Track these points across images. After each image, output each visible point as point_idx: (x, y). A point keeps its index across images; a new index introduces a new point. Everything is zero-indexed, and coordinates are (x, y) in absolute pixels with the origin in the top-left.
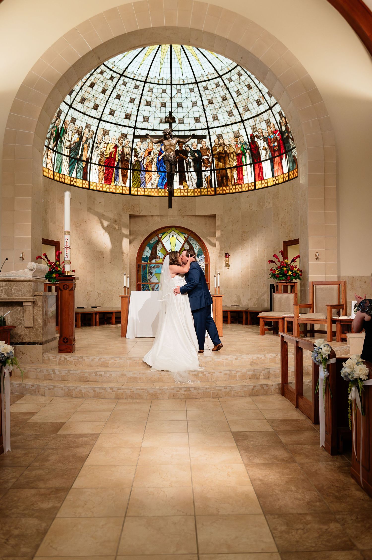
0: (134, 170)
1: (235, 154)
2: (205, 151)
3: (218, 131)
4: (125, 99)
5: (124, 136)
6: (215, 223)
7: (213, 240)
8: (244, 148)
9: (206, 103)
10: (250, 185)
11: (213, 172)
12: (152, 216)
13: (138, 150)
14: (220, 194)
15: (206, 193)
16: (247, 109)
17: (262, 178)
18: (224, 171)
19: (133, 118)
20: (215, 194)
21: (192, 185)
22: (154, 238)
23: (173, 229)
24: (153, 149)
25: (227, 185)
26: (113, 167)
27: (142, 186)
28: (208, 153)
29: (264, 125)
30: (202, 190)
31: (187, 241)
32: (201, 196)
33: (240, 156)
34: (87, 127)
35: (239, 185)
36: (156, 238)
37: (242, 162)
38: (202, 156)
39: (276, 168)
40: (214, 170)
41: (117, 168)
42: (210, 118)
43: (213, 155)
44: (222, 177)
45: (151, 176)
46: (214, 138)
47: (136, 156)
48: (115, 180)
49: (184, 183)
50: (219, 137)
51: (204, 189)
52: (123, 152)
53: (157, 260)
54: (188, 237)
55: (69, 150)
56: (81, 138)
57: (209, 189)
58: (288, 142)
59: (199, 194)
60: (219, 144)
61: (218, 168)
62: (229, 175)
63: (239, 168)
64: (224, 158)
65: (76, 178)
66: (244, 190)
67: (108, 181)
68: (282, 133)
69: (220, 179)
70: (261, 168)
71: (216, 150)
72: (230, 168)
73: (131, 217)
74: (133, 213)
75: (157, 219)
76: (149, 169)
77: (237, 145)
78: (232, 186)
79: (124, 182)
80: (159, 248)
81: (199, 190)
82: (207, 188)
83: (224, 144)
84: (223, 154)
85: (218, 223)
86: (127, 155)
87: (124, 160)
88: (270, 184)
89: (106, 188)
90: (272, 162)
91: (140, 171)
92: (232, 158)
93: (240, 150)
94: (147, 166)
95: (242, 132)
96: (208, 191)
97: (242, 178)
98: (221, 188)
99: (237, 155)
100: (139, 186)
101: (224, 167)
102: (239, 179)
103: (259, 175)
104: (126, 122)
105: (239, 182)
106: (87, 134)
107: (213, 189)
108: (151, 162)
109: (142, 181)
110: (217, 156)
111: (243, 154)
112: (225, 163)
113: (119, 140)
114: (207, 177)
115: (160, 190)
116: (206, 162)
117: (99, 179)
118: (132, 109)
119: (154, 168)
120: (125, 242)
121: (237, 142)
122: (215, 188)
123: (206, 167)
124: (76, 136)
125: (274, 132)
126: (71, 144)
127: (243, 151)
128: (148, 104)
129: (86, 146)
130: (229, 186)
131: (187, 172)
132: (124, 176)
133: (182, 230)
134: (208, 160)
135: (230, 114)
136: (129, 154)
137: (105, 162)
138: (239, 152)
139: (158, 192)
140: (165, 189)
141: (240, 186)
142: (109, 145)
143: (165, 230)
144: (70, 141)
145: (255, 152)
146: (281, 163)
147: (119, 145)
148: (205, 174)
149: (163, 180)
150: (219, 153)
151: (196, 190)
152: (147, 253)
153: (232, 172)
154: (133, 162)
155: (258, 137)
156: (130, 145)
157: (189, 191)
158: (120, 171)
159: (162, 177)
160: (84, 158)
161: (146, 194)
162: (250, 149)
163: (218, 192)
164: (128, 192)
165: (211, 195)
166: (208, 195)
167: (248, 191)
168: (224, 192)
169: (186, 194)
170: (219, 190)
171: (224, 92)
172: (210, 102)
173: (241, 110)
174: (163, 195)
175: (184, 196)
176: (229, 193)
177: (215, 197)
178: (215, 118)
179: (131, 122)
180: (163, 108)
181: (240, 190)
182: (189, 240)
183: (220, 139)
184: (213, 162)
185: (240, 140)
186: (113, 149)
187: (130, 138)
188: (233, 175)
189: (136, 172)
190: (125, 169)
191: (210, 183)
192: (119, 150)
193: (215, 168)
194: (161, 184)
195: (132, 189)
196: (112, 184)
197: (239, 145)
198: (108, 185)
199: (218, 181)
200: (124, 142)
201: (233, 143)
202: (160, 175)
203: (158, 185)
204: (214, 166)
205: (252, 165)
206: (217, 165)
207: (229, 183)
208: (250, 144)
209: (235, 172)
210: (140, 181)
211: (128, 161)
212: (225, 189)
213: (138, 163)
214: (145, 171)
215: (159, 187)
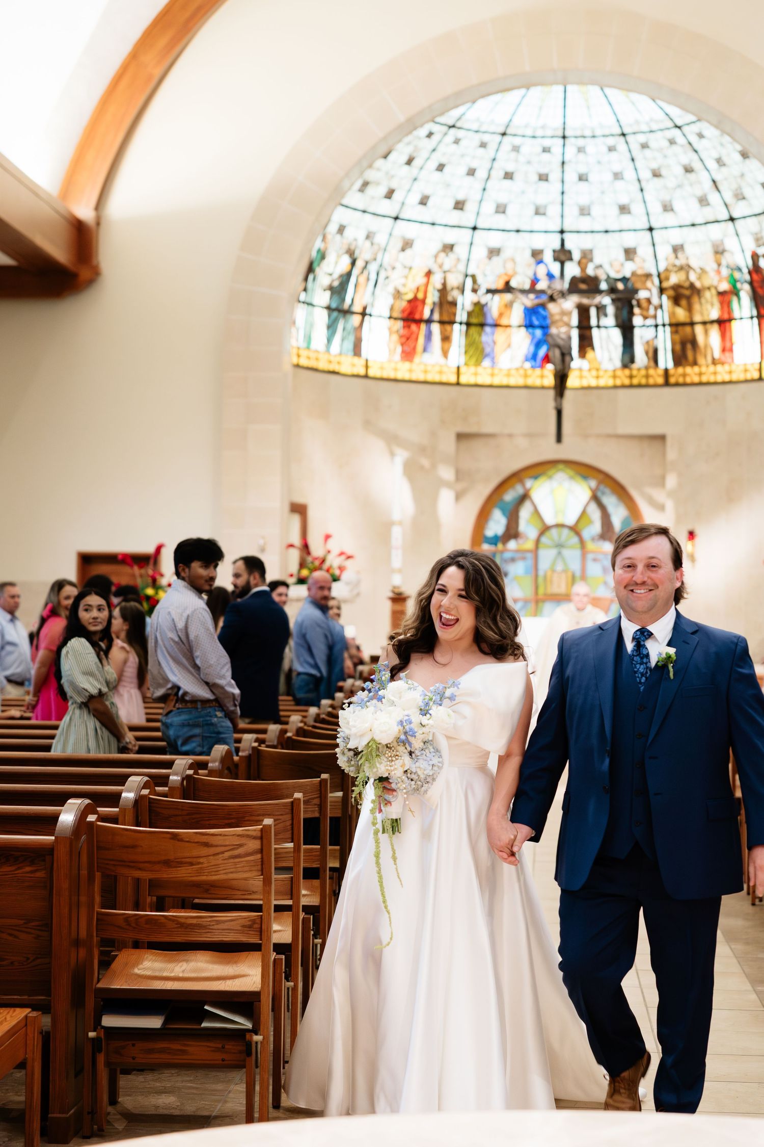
0: (468, 324)
1: (714, 292)
2: (643, 279)
3: (676, 237)
4: (455, 171)
5: (449, 248)
6: (664, 454)
7: (659, 495)
8: (736, 281)
9: (646, 175)
10: (749, 367)
11: (660, 328)
12: (510, 436)
13: (480, 280)
14: (677, 384)
15: (643, 381)
16: (739, 196)
18: (688, 329)
19: (470, 207)
20: (667, 383)
21: (611, 359)
22: (512, 486)
23: (561, 466)
24: (515, 273)
25: (695, 363)
26: (420, 321)
27: (486, 363)
28: (649, 284)
30: (635, 372)
31: (595, 498)
32: (631, 386)
33: (725, 298)
34: (368, 237)
35: (723, 363)
36: (519, 490)
37: (730, 311)
38: (636, 291)
40: (664, 325)
41: (429, 321)
42: (655, 208)
43: (662, 291)
44: (683, 344)
45: (509, 337)
46: (664, 252)
47: (475, 291)
48: (425, 350)
49: (591, 355)
50: (677, 249)
51: (639, 370)
52: (444, 285)
53: (520, 541)
54: (597, 488)
55: (328, 293)
56: (353, 263)
57: (651, 372)
59: (627, 382)
60: (675, 266)
61: (674, 321)
62: (700, 338)
63: (723, 323)
64: (688, 298)
65: (340, 354)
66: (735, 377)
67: (408, 355)
69: (678, 347)
71: (667, 279)
72: (704, 323)
73: (461, 437)
74: (466, 429)
75: (522, 442)
76: (504, 322)
77: (718, 272)
78: (707, 366)
79: (445, 353)
80: (525, 513)
81: (627, 372)
82: (647, 368)
83: (689, 266)
84: (687, 289)
85: (672, 453)
86: (452, 289)
87: (446, 304)
89: (404, 370)
91: (482, 325)
92: (707, 302)
93: (729, 282)
94: (501, 317)
95: (731, 244)
96: (647, 376)
97: (731, 350)
98: (680, 370)
99: (721, 294)
100: (478, 363)
101: (688, 320)
102: (724, 350)
104: (456, 217)
105: (723, 358)
106: (365, 254)
107: (660, 371)
108: (510, 307)
109: (488, 350)
110: (671, 293)
111: (735, 292)
112: (690, 309)
113: (436, 256)
114: (648, 343)
115: (530, 372)
116: (644, 304)
117: (390, 351)
118: (469, 189)
119: (517, 316)
120: (446, 497)
121: (719, 265)
122: (666, 369)
123: (645, 318)
124: (346, 261)
126: (333, 281)
127: (734, 286)
128: (508, 176)
129: (362, 279)
130: (700, 366)
131: (598, 327)
132: (446, 339)
133: (584, 470)
134: (649, 301)
135: (703, 201)
136: (458, 288)
137: (403, 311)
138: (724, 286)
139: (526, 376)
140: (542, 367)
141: (727, 367)
142: (414, 271)
143: (539, 469)
144: (331, 275)
145: (760, 292)
147: (435, 268)
148: (642, 334)
149: (538, 345)
150: (677, 288)
151: (619, 373)
152: (497, 524)
153: (706, 332)
154: (469, 307)
156: (461, 267)
157: (601, 373)
158: (436, 328)
159: (535, 341)
160: (357, 308)
161: (497, 381)
162: (751, 283)
163: (672, 380)
164: (453, 379)
165: (656, 386)
166: (647, 386)
167: (746, 381)
168: (688, 380)
169: (593, 383)
170: (677, 374)
171: (689, 158)
172: (656, 174)
173: (728, 196)
174: (538, 383)
175: (589, 388)
176: (701, 384)
177: (667, 391)
178: (667, 208)
179: (467, 217)
180: (543, 184)
181: (727, 378)
182: (599, 494)
183: (680, 255)
184: (661, 306)
185: (726, 259)
186: (421, 280)
187: (461, 251)
188: (711, 339)
189: (473, 330)
190: (447, 322)
191: (654, 356)
192: (436, 281)
193: (667, 321)
194: (534, 357)
195: (462, 370)
196: (417, 359)
197: (725, 272)
198: (407, 365)
199: (673, 351)
200: (448, 261)
201: (711, 266)
202: (533, 335)
203: (527, 360)
204: (663, 317)
205: (756, 320)
206: (672, 314)
207: (701, 360)
208: (750, 273)
209: (715, 333)
210: (483, 350)
211: (454, 304)
212: (691, 373)
213: (479, 307)
214: (496, 325)
215: (528, 365)
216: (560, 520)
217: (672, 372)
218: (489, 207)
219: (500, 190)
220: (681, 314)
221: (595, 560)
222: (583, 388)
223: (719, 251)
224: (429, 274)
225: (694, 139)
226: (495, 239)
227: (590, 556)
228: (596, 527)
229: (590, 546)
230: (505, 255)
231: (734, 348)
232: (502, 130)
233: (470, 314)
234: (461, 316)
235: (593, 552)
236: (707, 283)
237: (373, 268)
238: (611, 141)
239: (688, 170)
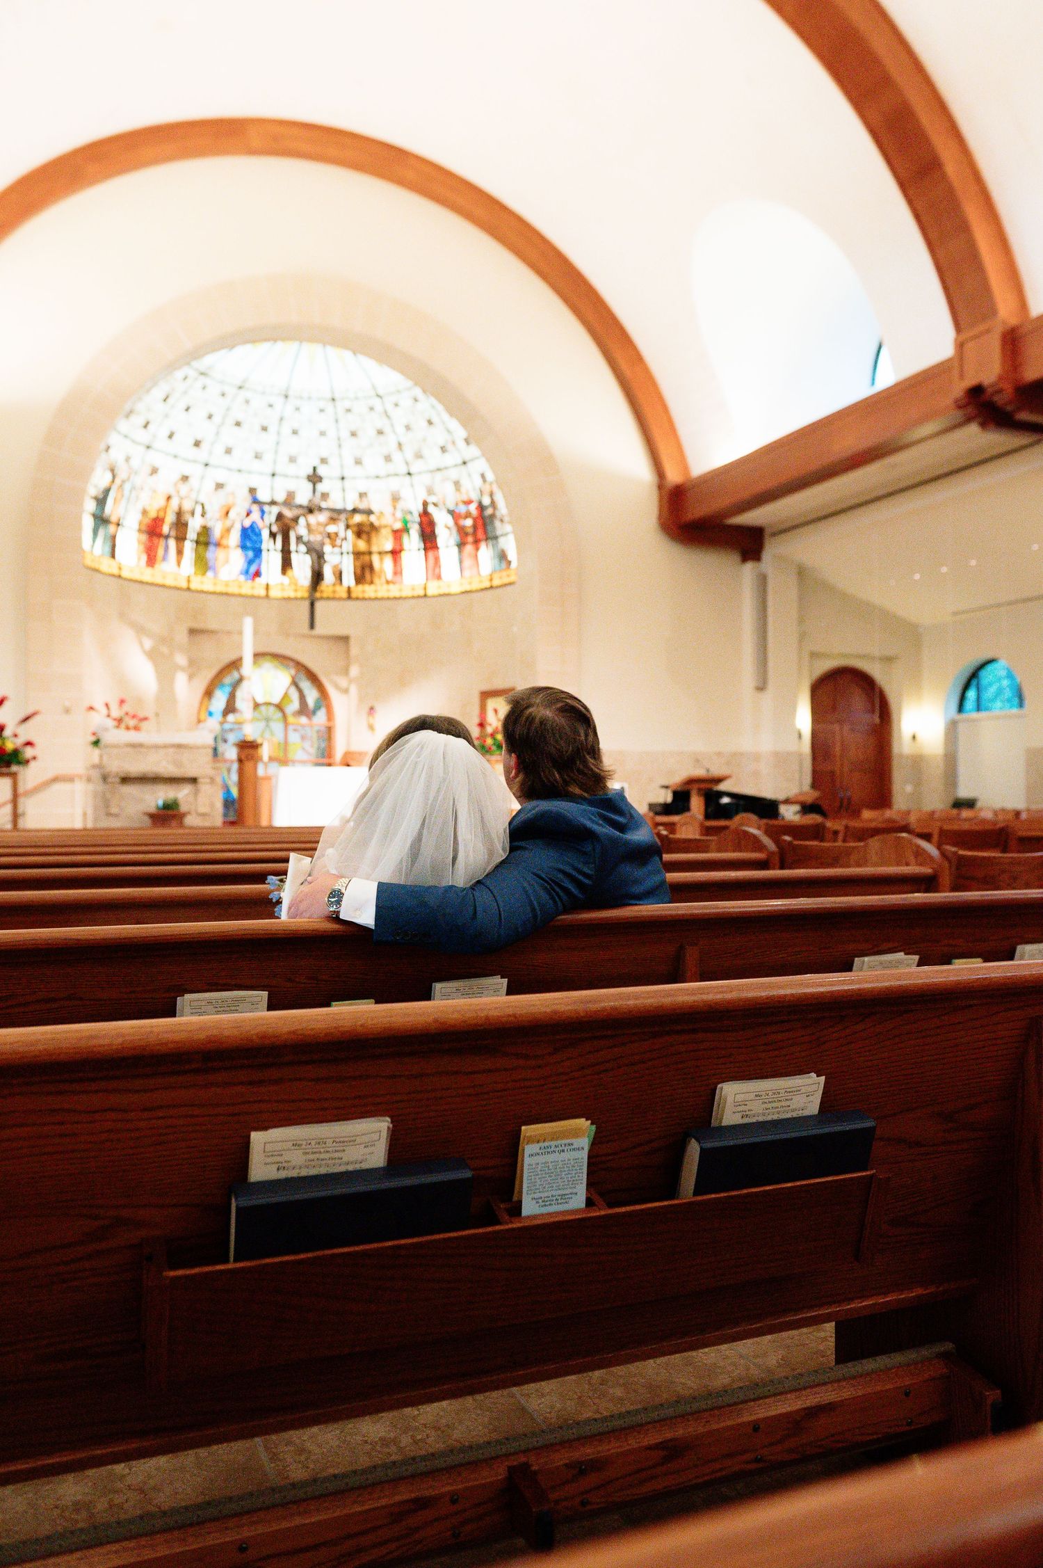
0: (197, 542)
1: (389, 530)
2: (333, 517)
4: (198, 413)
5: (185, 478)
6: (348, 652)
7: (343, 682)
8: (407, 522)
9: (345, 434)
10: (415, 587)
11: (345, 555)
12: (228, 631)
13: (207, 507)
14: (357, 599)
15: (331, 595)
16: (419, 456)
17: (439, 577)
18: (366, 558)
19: (205, 446)
20: (349, 597)
21: (306, 577)
22: (230, 672)
23: (271, 658)
24: (236, 506)
25: (372, 582)
26: (160, 535)
27: (210, 574)
28: (338, 522)
29: (450, 488)
31: (293, 683)
33: (398, 534)
34: (126, 459)
35: (394, 583)
36: (236, 674)
37: (401, 545)
39: (468, 562)
41: (167, 537)
42: (349, 461)
43: (348, 527)
44: (363, 568)
45: (228, 555)
47: (203, 516)
48: (163, 559)
49: (289, 572)
50: (362, 495)
52: (180, 509)
53: (237, 715)
54: (295, 675)
55: (93, 503)
56: (113, 480)
57: (337, 588)
58: (492, 523)
60: (359, 508)
61: (355, 550)
62: (376, 564)
63: (396, 553)
64: (368, 534)
66: (404, 594)
67: (151, 561)
68: (481, 508)
69: (359, 571)
70: (437, 559)
71: (354, 518)
72: (380, 553)
73: (192, 631)
74: (196, 625)
75: (238, 638)
76: (224, 542)
77: (393, 514)
78: (382, 585)
79: (179, 563)
80: (240, 693)
82: (334, 585)
83: (370, 510)
84: (367, 526)
85: (354, 651)
86: (186, 513)
87: (181, 525)
88: (456, 589)
89: (147, 575)
90: (460, 551)
91: (207, 544)
92: (382, 537)
93: (401, 522)
94: (222, 537)
95: (406, 493)
96: (334, 592)
97: (401, 573)
98: (360, 587)
99: (394, 531)
100: (204, 574)
101: (366, 550)
102: (395, 573)
103: (435, 571)
104: (193, 453)
105: (394, 579)
106: (122, 475)
108: (228, 530)
109: (211, 564)
110: (355, 529)
111: (406, 530)
112: (369, 541)
113: (176, 484)
114: (334, 566)
116: (333, 536)
117: (137, 558)
118: (205, 430)
119: (235, 538)
120: (181, 680)
121: (395, 508)
122: (349, 588)
123: (333, 547)
124: (108, 477)
125: (468, 502)
126: (98, 493)
127: (406, 526)
128: (238, 424)
129: (118, 495)
130: (375, 585)
131: (297, 552)
132: (180, 552)
133: (285, 661)
134: (336, 534)
135: (388, 459)
136: (190, 512)
137: (148, 526)
138: (398, 526)
140: (253, 580)
142: (157, 495)
145: (428, 530)
146: (476, 556)
147: (173, 494)
148: (329, 560)
149: (250, 562)
150: (359, 525)
152: (219, 703)
153: (381, 560)
154: (197, 528)
155: (435, 505)
156: (193, 495)
158: (172, 543)
159: (248, 560)
160: (113, 519)
161: (219, 589)
162: (421, 524)
163: (354, 595)
164: (184, 585)
165: (340, 599)
166: (334, 599)
167: (413, 597)
168: (367, 596)
169: (292, 595)
170: (358, 591)
171: (380, 423)
172: (353, 434)
173: (409, 454)
174: (249, 592)
175: (289, 599)
176: (376, 599)
177: (350, 603)
178: (358, 462)
179: (202, 454)
180: (264, 433)
181: (397, 594)
182: (297, 680)
183: (364, 499)
184: (346, 539)
185: (400, 505)
186: (162, 502)
187: (193, 482)
188: (385, 566)
189: (201, 548)
190: (181, 539)
191: (339, 576)
192: (174, 504)
193: (351, 549)
194: (247, 572)
195: (192, 578)
196: (157, 566)
197: (399, 514)
198: (149, 571)
199: (355, 573)
200: (184, 489)
201: (388, 510)
202: (246, 556)
203: (241, 574)
204: (348, 547)
205: (423, 552)
206: (354, 546)
207: (376, 580)
208: (420, 516)
209: (388, 561)
210: (206, 564)
211: (186, 525)
212: (368, 590)
213: (205, 531)
214: (218, 545)
215: (242, 578)
216: (268, 700)
217: (352, 589)
218: (219, 449)
219: (229, 436)
220: (362, 545)
221: (295, 730)
222: (284, 599)
223: (396, 499)
224: (169, 498)
225: (390, 408)
226: (221, 476)
227: (290, 728)
228: (295, 705)
229: (291, 719)
230: (228, 489)
231: (403, 572)
232: (239, 384)
233: (199, 534)
234: (192, 534)
235: (293, 724)
236: (384, 521)
237: (127, 487)
238: (322, 404)
239: (380, 432)
